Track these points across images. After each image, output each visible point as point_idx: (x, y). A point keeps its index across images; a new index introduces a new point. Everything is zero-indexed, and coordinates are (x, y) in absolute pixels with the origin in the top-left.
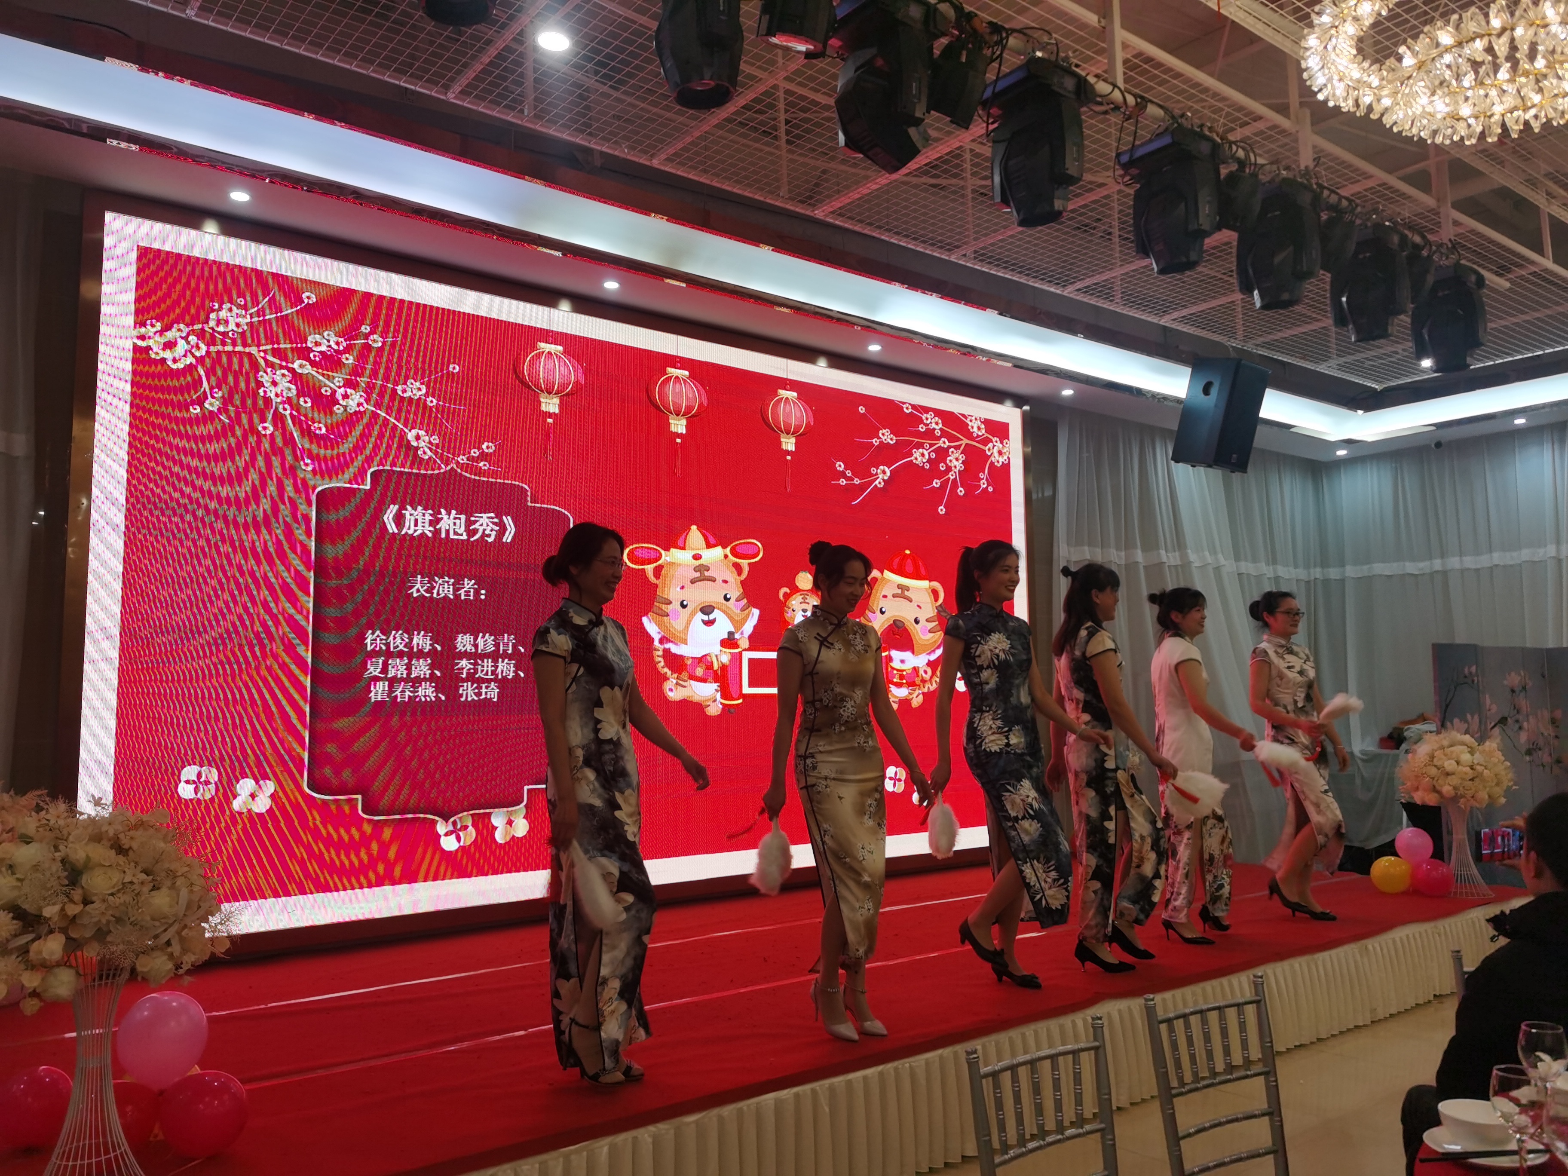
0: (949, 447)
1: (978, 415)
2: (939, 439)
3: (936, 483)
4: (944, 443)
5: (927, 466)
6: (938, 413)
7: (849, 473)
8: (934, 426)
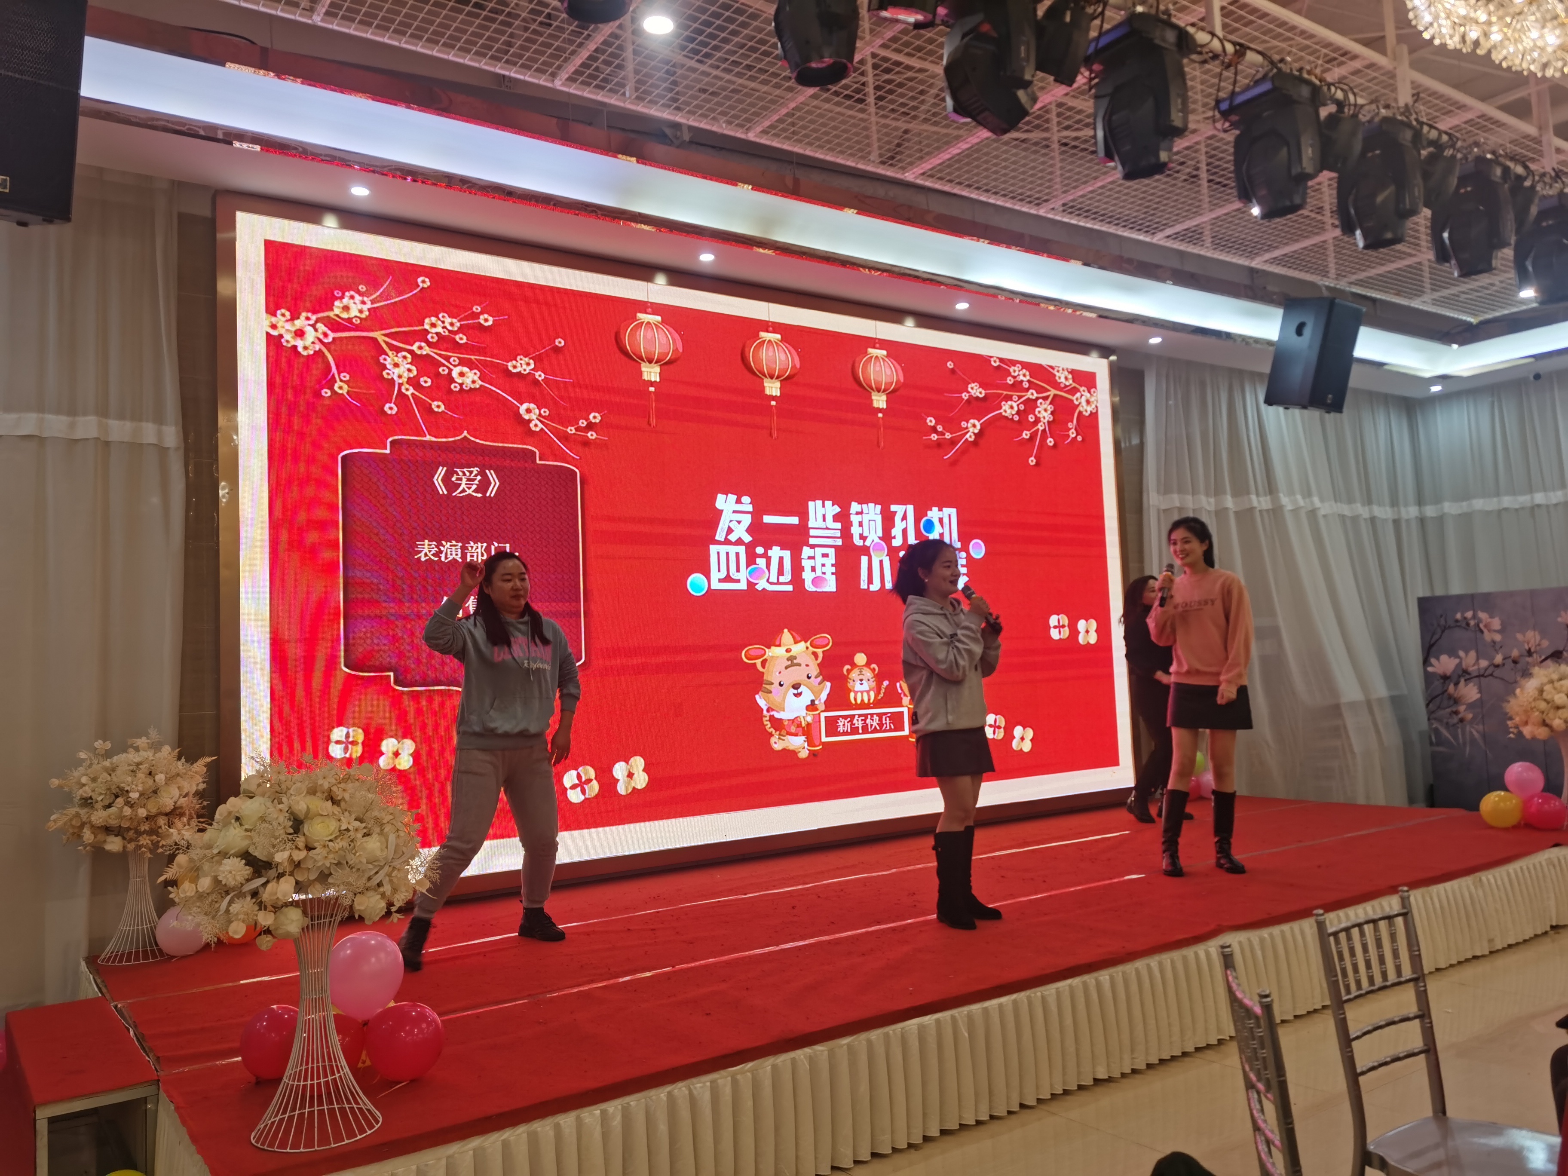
0: (1037, 399)
1: (1065, 367)
2: (1027, 390)
3: (1026, 435)
4: (1032, 394)
5: (1016, 418)
6: (1025, 365)
7: (940, 428)
8: (1021, 378)
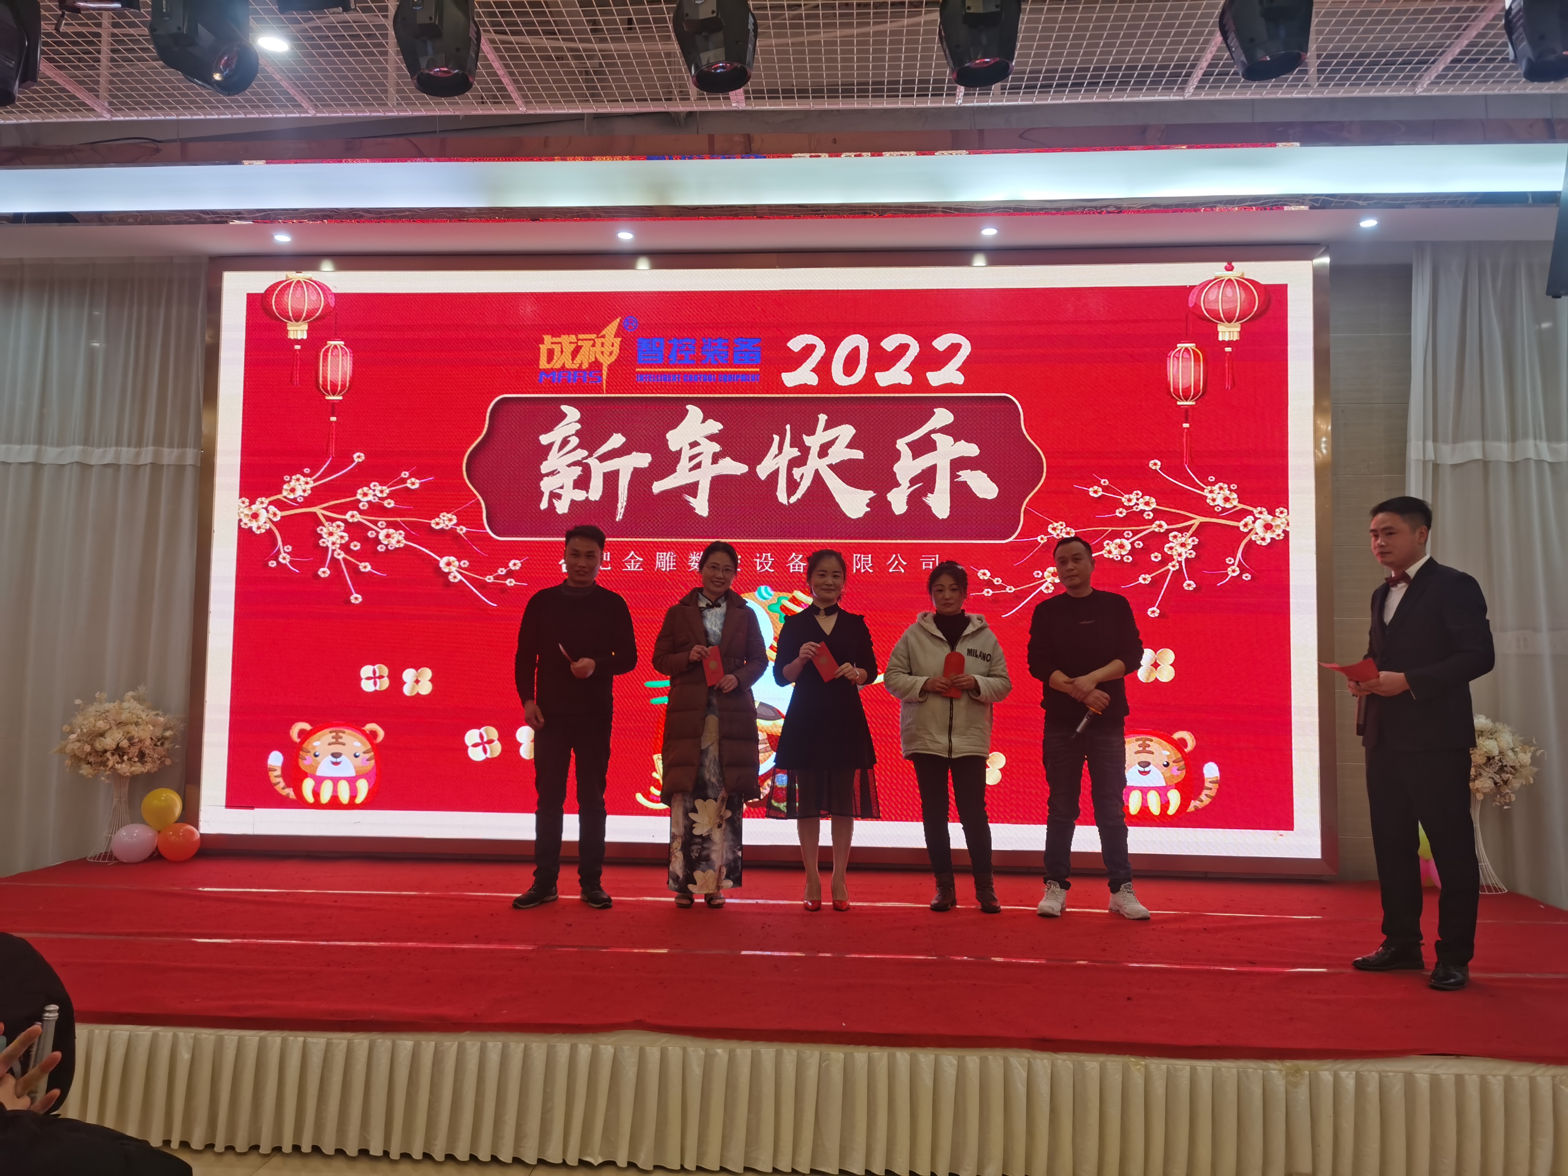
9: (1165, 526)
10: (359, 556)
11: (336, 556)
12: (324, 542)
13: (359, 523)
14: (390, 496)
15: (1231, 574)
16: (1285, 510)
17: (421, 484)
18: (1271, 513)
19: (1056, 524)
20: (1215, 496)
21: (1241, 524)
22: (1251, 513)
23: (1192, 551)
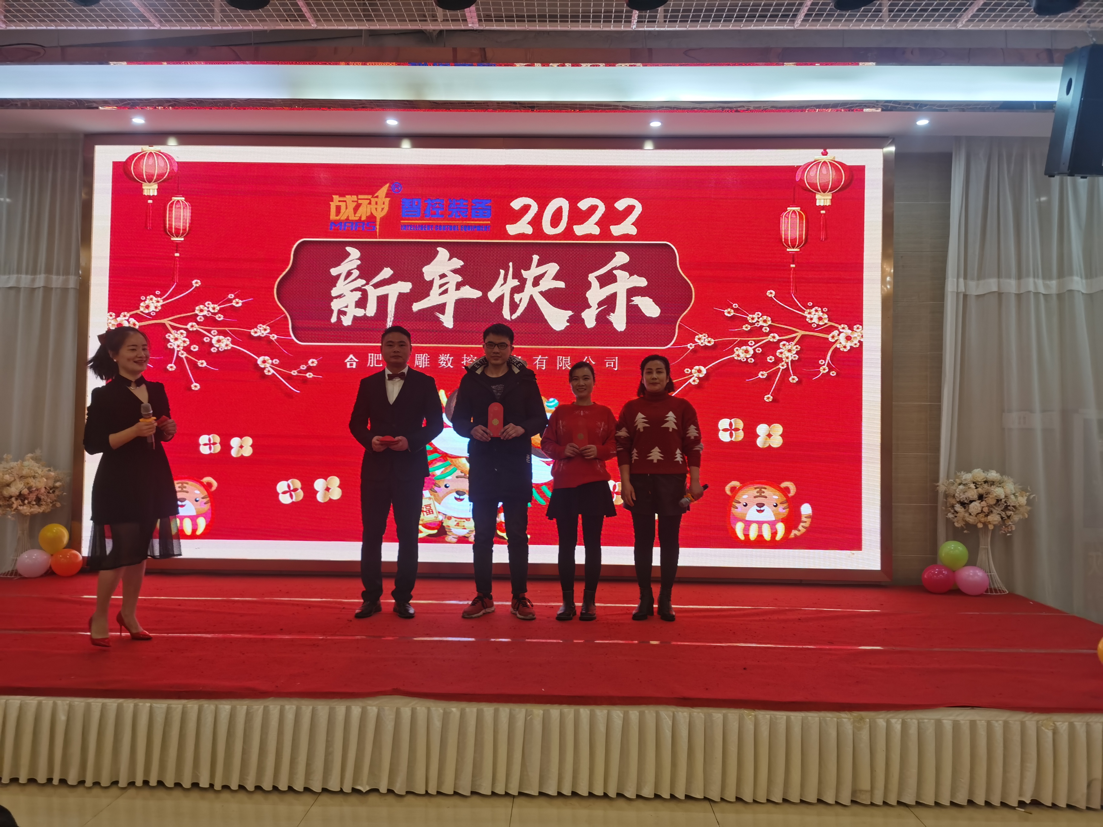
9: (778, 338)
10: (199, 355)
11: (180, 355)
12: (171, 345)
13: (197, 331)
14: (221, 311)
15: (822, 372)
16: (861, 327)
17: (242, 303)
18: (851, 328)
19: (700, 336)
20: (812, 316)
21: (829, 337)
22: (837, 328)
23: (796, 355)
